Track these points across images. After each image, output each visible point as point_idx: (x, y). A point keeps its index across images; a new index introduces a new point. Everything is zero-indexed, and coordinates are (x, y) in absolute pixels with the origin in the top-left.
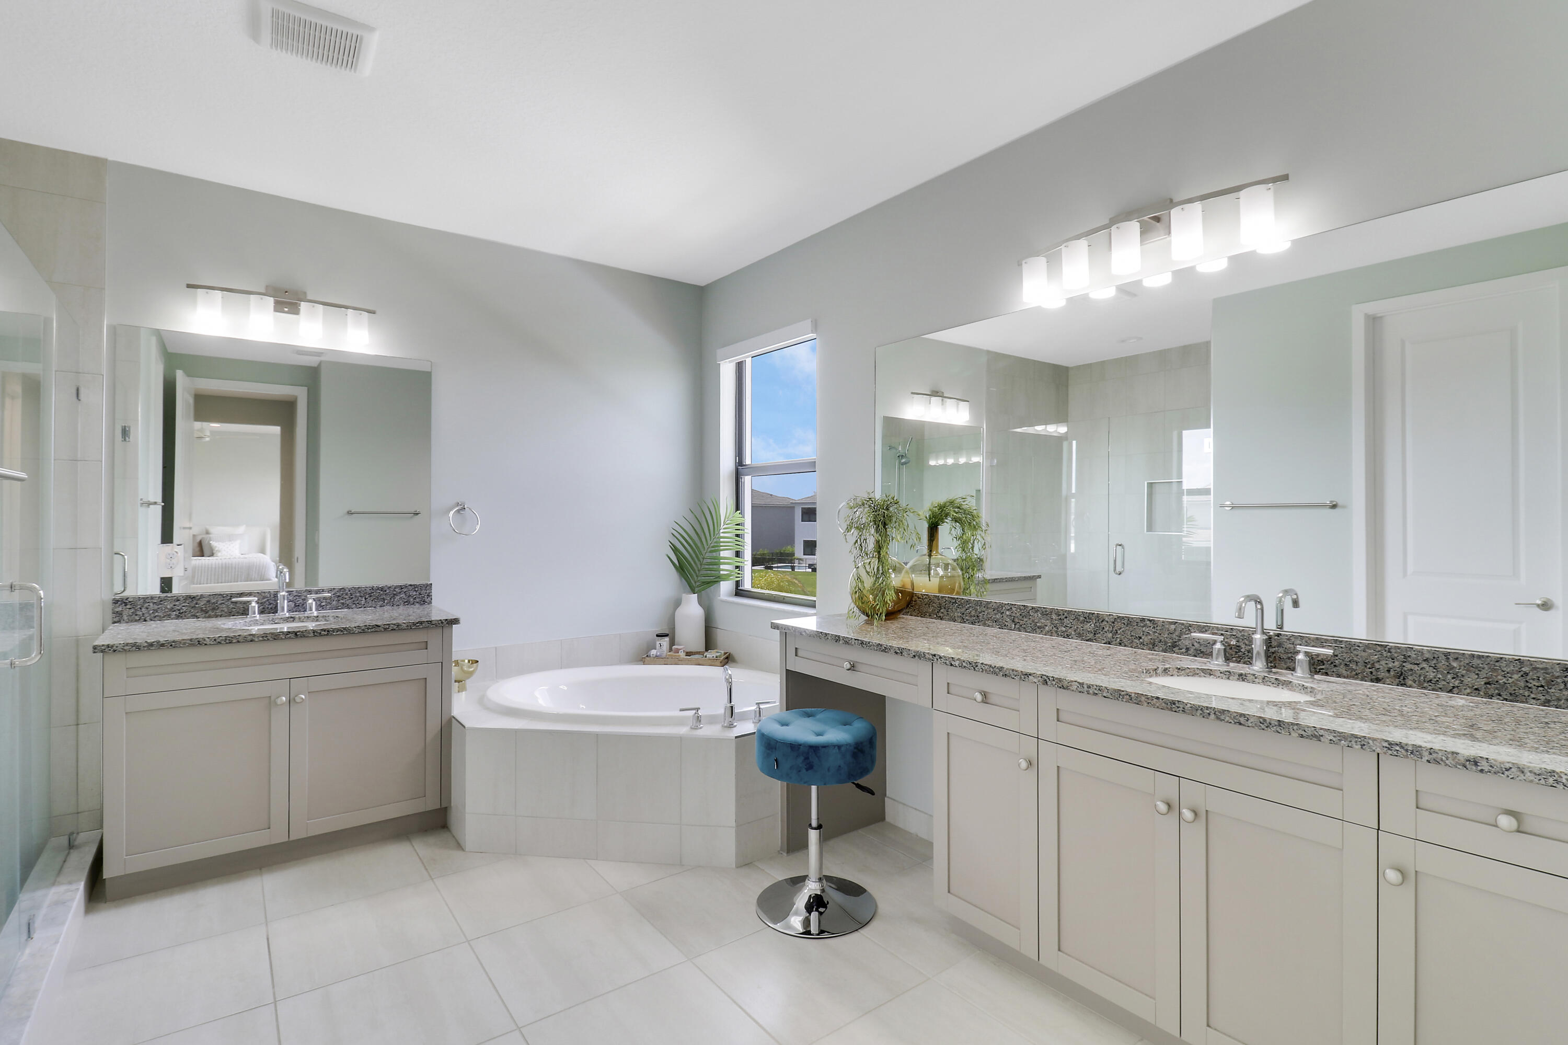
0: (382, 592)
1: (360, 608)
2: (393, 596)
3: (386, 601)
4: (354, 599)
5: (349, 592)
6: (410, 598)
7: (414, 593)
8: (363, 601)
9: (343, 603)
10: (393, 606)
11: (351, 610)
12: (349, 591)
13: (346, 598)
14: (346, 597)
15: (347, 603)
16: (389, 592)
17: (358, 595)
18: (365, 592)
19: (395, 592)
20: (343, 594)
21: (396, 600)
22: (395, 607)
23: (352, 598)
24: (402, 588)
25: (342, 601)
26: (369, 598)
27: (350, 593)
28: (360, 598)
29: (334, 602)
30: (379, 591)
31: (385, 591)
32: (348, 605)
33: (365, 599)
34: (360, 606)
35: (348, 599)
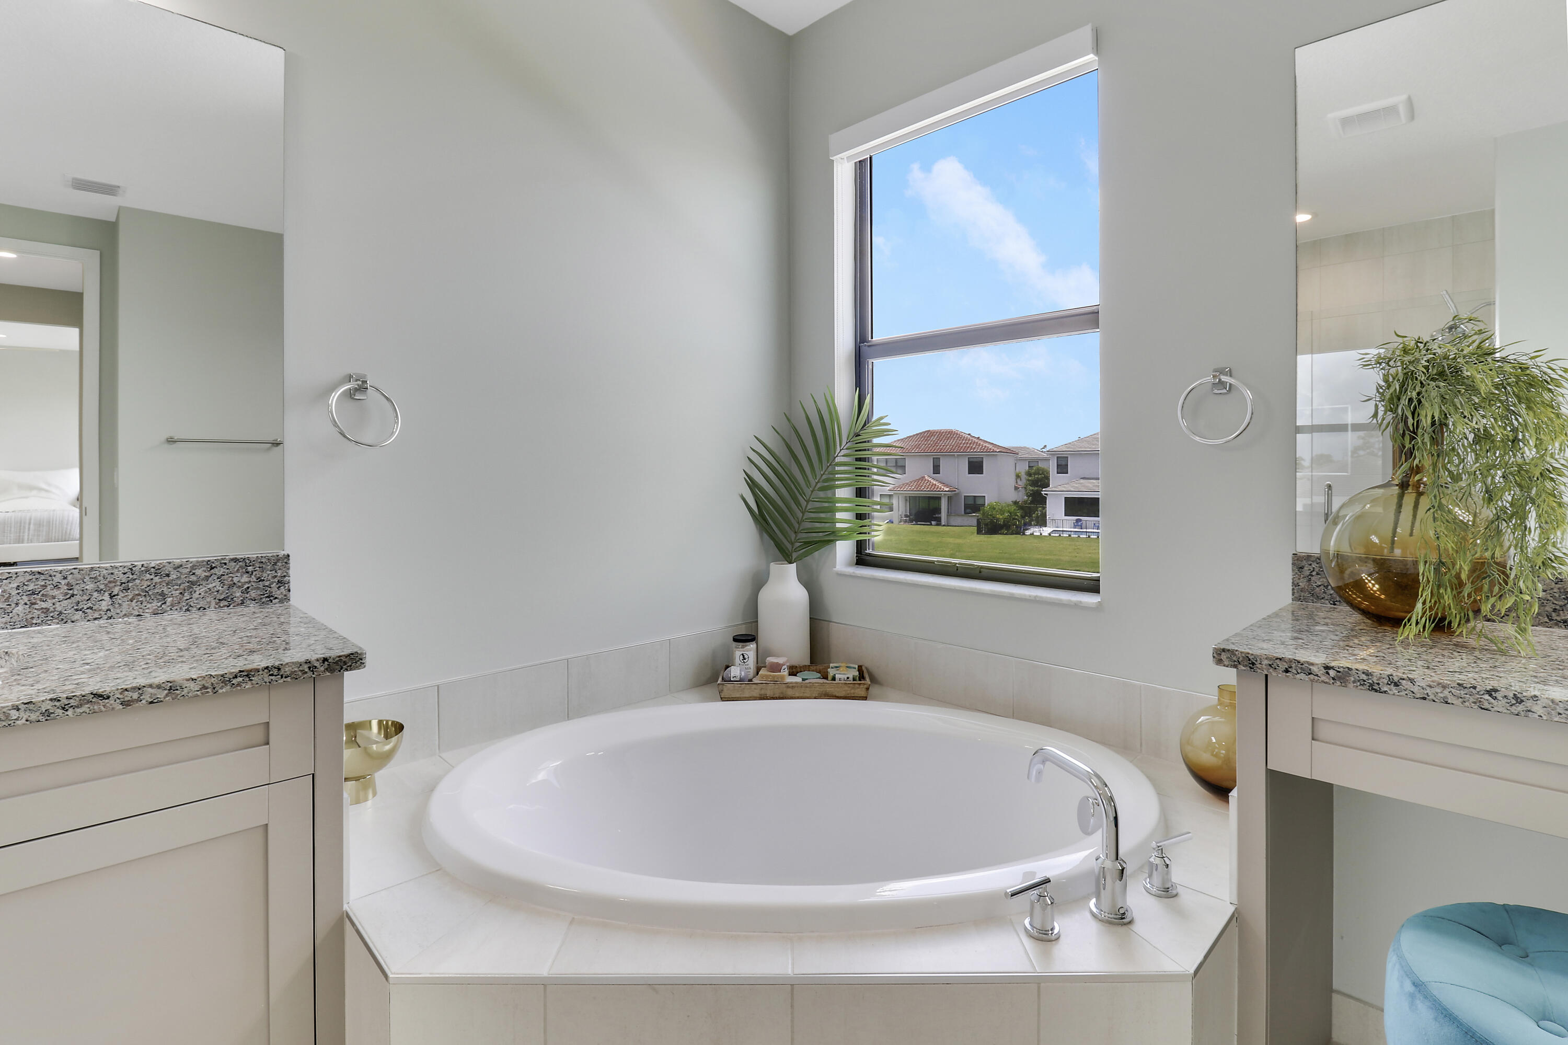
0: (157, 579)
1: (95, 619)
2: (189, 587)
3: (169, 600)
4: (77, 598)
5: (63, 582)
6: (235, 589)
7: (245, 578)
8: (104, 603)
9: (46, 611)
10: (188, 610)
11: (69, 625)
12: (65, 578)
13: (54, 597)
14: (56, 592)
15: (59, 609)
16: (179, 578)
17: (90, 586)
18: (110, 578)
19: (193, 578)
20: (45, 586)
21: (196, 595)
22: (195, 614)
23: (73, 595)
24: (212, 568)
25: (44, 605)
26: (121, 595)
27: (68, 584)
28: (95, 594)
29: (20, 608)
30: (148, 576)
31: (168, 575)
32: (61, 613)
33: (112, 596)
34: (96, 615)
35: (61, 598)
